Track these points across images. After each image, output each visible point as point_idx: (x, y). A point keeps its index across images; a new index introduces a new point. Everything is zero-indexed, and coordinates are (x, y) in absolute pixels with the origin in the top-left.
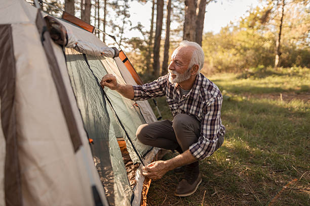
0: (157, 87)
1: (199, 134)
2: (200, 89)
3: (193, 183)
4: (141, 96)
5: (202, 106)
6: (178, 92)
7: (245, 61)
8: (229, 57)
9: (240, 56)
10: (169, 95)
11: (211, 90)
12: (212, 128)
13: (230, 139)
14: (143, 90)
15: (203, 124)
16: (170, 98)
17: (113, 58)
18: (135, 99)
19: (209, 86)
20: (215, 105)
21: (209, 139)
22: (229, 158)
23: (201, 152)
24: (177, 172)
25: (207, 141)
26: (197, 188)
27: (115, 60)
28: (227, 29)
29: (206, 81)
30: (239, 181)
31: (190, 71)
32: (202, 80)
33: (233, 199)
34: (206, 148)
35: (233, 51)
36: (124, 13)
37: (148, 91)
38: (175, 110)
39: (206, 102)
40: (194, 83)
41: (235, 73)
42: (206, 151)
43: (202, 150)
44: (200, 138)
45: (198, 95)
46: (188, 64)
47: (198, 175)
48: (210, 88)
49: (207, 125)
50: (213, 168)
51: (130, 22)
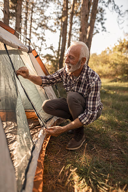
0: (57, 76)
1: (85, 107)
2: (86, 75)
3: (79, 141)
4: (47, 83)
5: (87, 87)
6: (71, 78)
7: (115, 72)
8: (106, 69)
9: (113, 68)
10: (64, 81)
11: (93, 76)
12: (94, 103)
13: (106, 115)
14: (48, 79)
15: (88, 101)
16: (65, 83)
17: (28, 53)
18: (43, 85)
19: (92, 73)
20: (96, 87)
21: (92, 111)
22: (104, 126)
23: (87, 120)
24: (69, 134)
25: (90, 112)
26: (82, 145)
27: (29, 54)
28: (105, 52)
29: (90, 70)
30: (110, 141)
31: (80, 63)
32: (88, 70)
33: (106, 153)
34: (90, 117)
35: (109, 65)
36: (42, 38)
37: (51, 79)
38: (68, 91)
39: (89, 84)
40: (82, 71)
41: (109, 79)
42: (90, 119)
43: (87, 119)
44: (86, 110)
45: (84, 79)
46: (79, 57)
47: (83, 135)
48: (93, 75)
49: (90, 101)
50: (93, 132)
51: (46, 44)
